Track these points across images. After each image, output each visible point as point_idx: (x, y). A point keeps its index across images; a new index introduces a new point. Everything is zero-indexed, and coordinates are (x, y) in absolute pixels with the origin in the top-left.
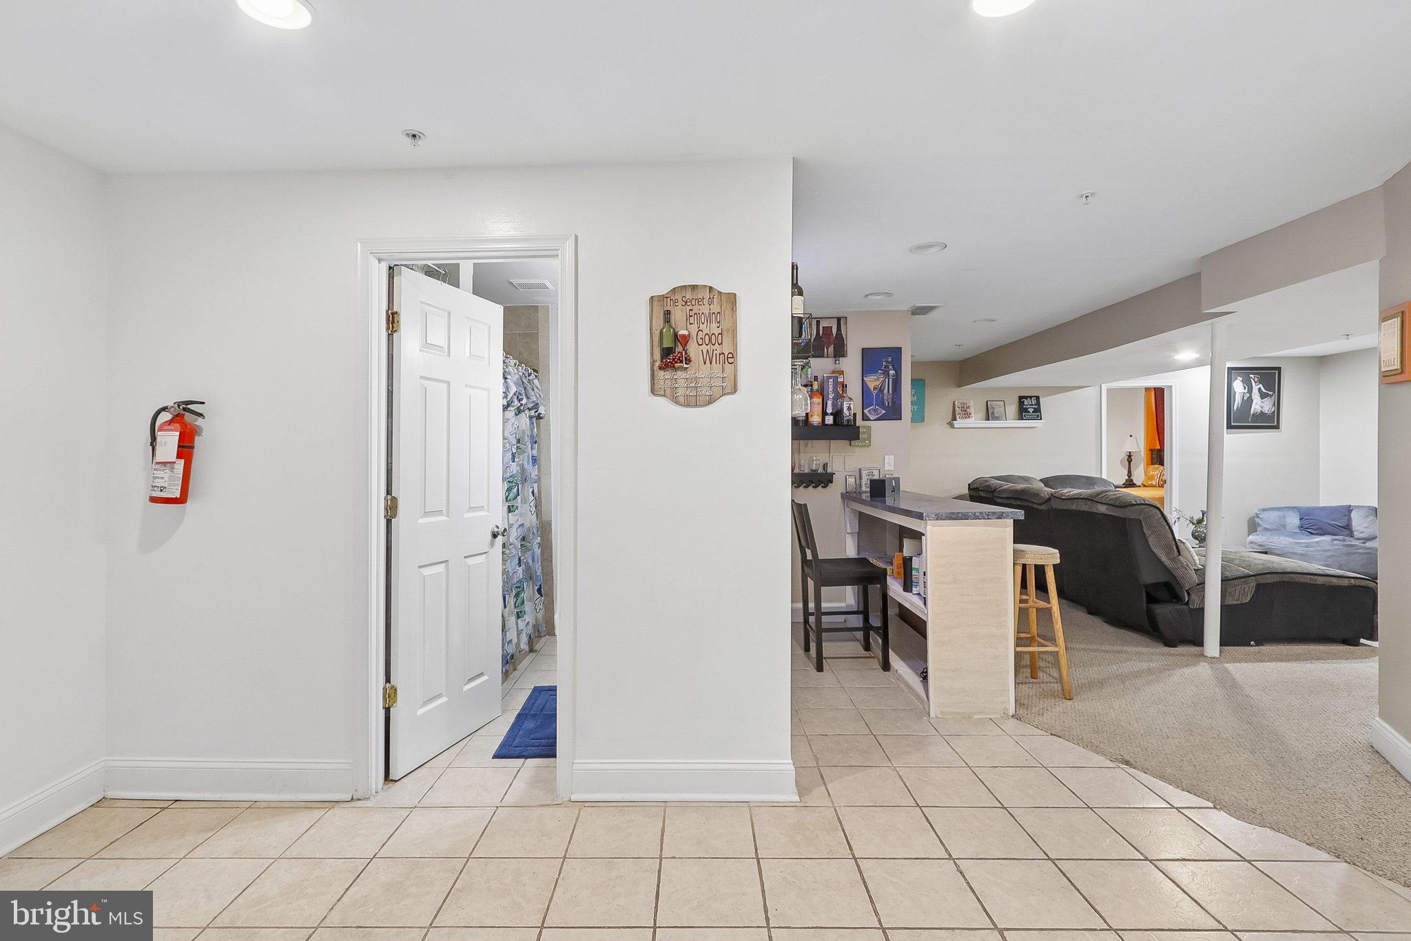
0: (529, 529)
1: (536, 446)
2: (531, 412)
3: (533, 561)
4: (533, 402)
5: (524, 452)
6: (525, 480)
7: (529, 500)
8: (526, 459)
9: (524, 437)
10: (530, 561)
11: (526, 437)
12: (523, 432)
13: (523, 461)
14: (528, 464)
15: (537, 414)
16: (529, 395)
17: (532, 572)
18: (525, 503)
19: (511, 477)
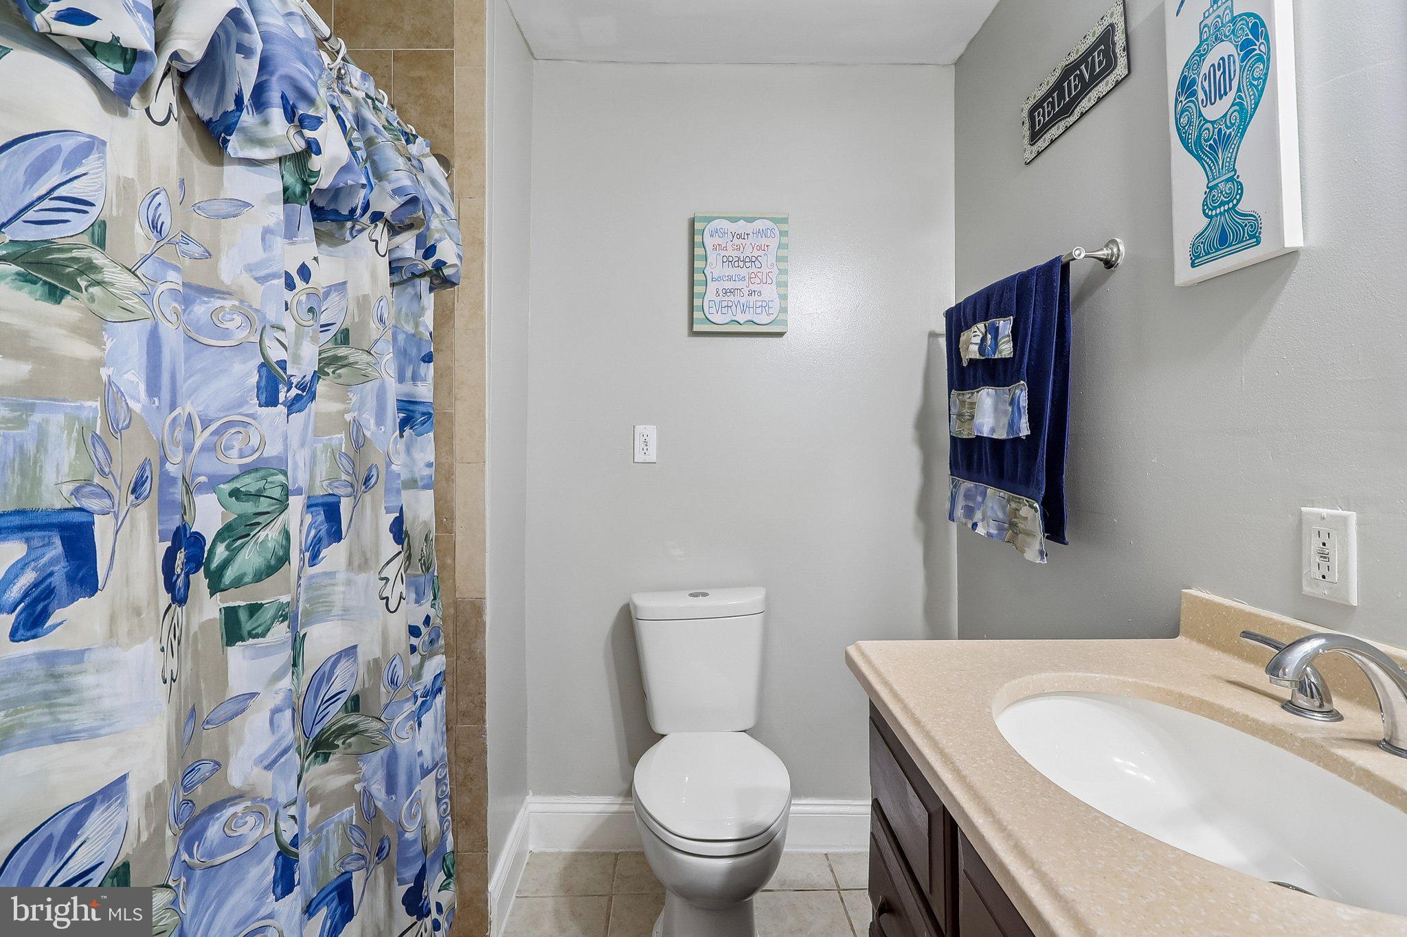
0: (375, 667)
1: (429, 370)
2: (399, 239)
3: (391, 788)
4: (397, 192)
5: (366, 378)
6: (368, 479)
7: (378, 561)
8: (371, 403)
9: (363, 324)
10: (378, 789)
11: (374, 325)
12: (363, 303)
13: (360, 409)
14: (380, 421)
15: (429, 264)
16: (382, 168)
17: (387, 831)
18: (364, 566)
19: (247, 470)
